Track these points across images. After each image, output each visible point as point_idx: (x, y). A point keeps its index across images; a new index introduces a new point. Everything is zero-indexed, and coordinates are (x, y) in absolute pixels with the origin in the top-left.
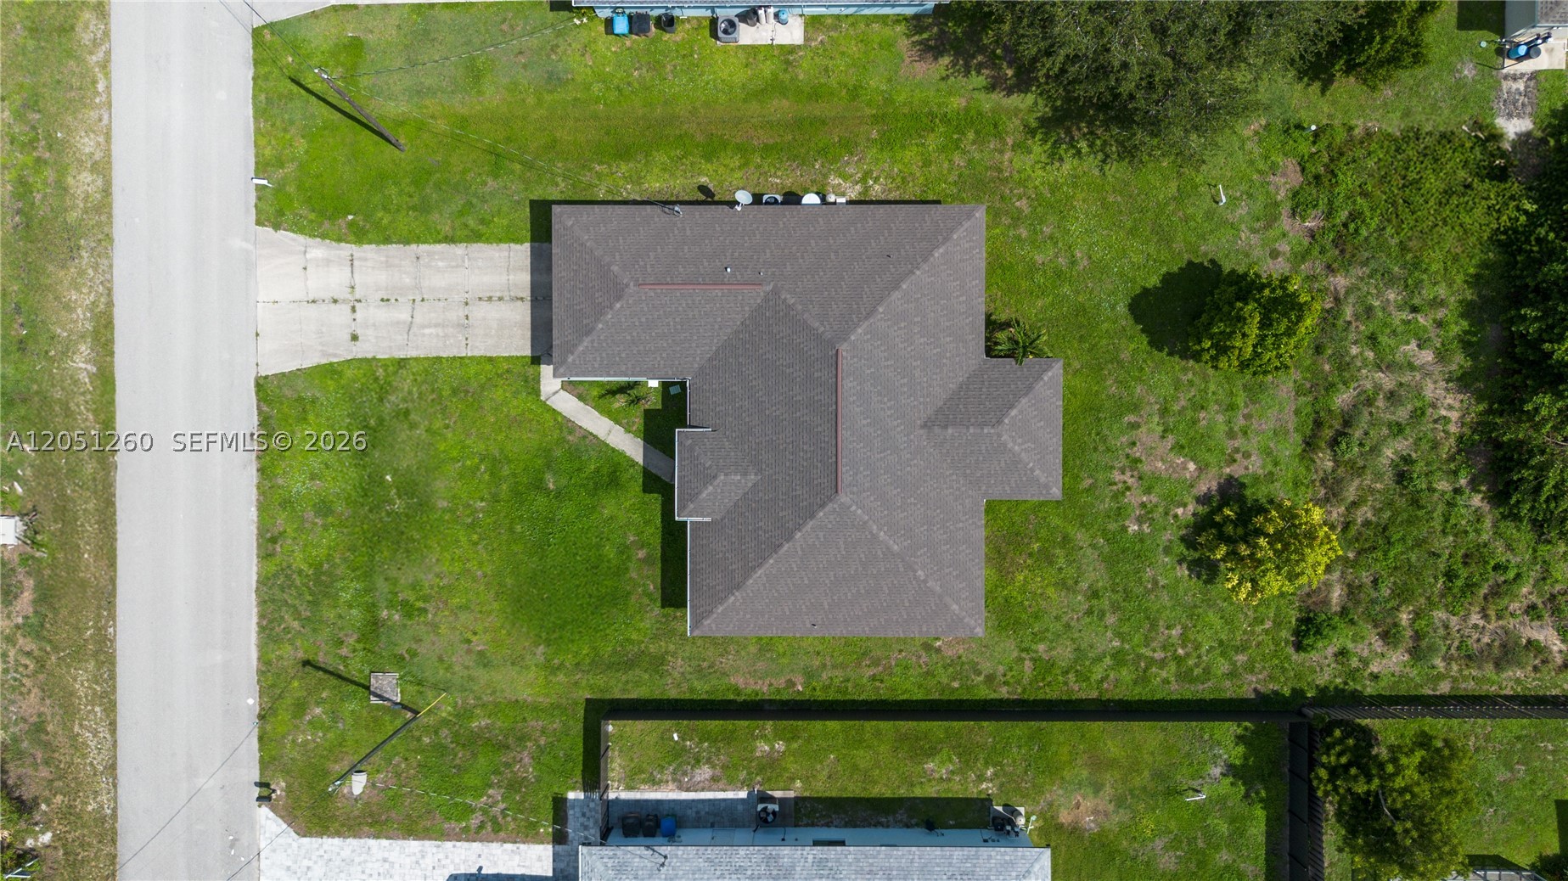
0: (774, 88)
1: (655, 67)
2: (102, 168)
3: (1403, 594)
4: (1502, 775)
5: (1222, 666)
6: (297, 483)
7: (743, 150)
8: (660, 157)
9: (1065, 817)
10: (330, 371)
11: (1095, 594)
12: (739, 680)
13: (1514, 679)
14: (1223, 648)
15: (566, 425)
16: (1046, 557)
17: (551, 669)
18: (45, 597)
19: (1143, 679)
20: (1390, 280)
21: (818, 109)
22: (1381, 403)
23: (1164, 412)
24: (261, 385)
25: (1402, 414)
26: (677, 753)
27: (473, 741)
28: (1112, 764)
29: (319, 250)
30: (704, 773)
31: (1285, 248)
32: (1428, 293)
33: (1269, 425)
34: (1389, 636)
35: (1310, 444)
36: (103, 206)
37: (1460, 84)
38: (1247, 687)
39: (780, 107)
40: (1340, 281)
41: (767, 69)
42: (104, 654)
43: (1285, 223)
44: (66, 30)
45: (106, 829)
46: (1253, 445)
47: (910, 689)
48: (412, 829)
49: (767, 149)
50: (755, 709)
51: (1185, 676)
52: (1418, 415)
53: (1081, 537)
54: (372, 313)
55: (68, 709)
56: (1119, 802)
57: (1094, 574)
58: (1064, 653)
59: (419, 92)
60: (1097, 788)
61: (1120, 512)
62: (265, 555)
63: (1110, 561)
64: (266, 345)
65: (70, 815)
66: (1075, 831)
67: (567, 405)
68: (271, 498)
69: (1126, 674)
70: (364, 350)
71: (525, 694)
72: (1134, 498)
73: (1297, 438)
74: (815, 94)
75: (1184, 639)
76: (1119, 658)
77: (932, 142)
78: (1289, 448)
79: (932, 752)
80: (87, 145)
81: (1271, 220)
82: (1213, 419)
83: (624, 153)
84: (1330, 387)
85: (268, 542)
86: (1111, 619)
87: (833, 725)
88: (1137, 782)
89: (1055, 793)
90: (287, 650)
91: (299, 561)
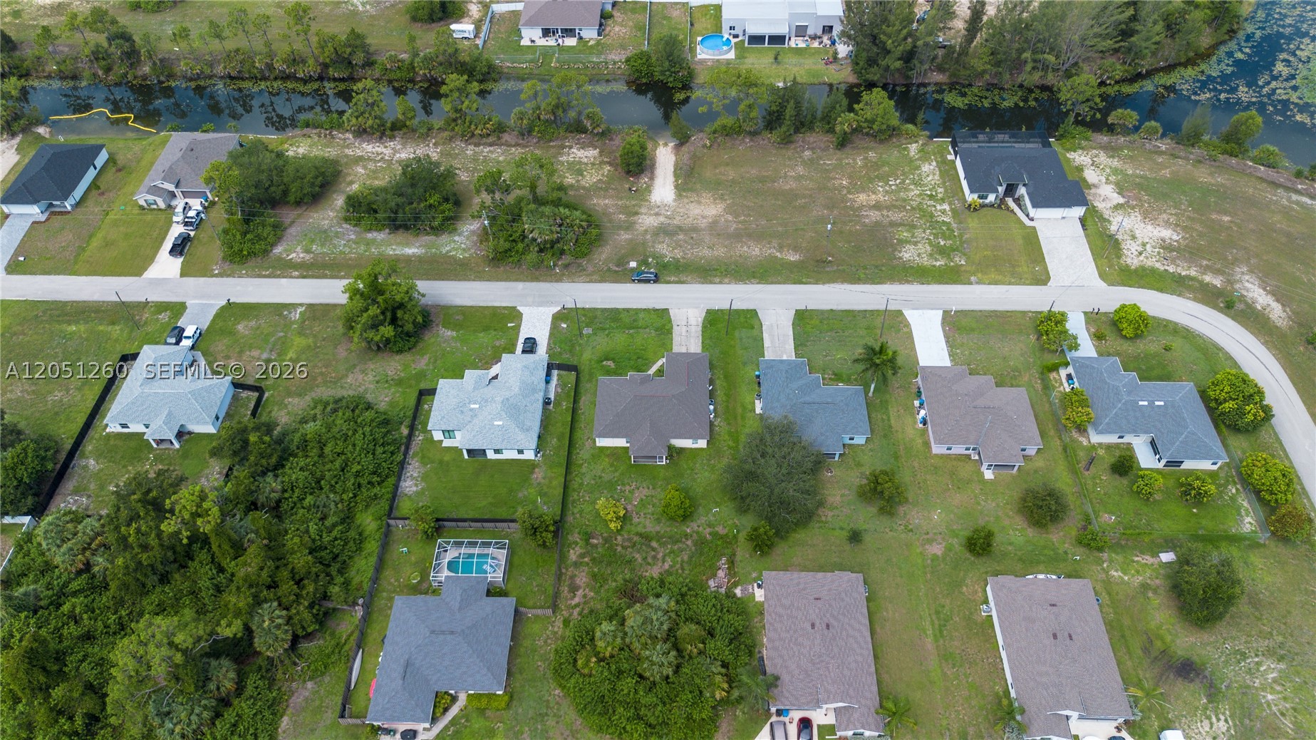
0: (744, 408)
1: (749, 384)
2: (721, 283)
3: (593, 560)
4: (534, 584)
5: (576, 511)
6: (641, 315)
7: (727, 401)
8: (725, 384)
9: (537, 470)
10: (670, 321)
11: (600, 477)
12: (583, 398)
13: (565, 590)
14: (581, 512)
15: (654, 363)
16: (612, 465)
17: (590, 360)
18: (616, 272)
19: (574, 490)
20: (691, 557)
21: (739, 418)
22: (653, 553)
23: (652, 496)
24: (667, 309)
25: (650, 560)
26: (565, 385)
27: (573, 346)
28: (551, 482)
29: (701, 320)
30: (559, 390)
31: (701, 529)
32: (686, 567)
33: (647, 523)
34: (582, 556)
35: (640, 535)
36: (711, 283)
37: (750, 574)
38: (570, 519)
39: (740, 410)
40: (689, 543)
41: (750, 407)
42: (602, 280)
43: (708, 530)
44: (754, 277)
45: (559, 280)
46: (642, 520)
47: (579, 434)
48: (551, 335)
49: (727, 407)
50: (575, 401)
51: (574, 501)
52: (649, 564)
53: (617, 474)
54: (684, 329)
55: (588, 275)
56: (539, 484)
57: (606, 477)
58: (584, 470)
59: (741, 339)
60: (544, 478)
61: (623, 485)
62: (624, 309)
63: (609, 481)
64: (677, 311)
65: (564, 275)
66: (532, 473)
67: (660, 363)
68: (638, 311)
69: (576, 486)
70: (675, 327)
71: (584, 356)
72: (627, 488)
73: (644, 531)
74: (743, 418)
75: (584, 501)
76: (581, 484)
77: (731, 443)
78: (640, 529)
79: (559, 440)
80: (726, 280)
81: (709, 526)
82: (650, 509)
83: (726, 377)
84: (658, 541)
85: (627, 310)
86: (593, 482)
87: (570, 419)
88: (545, 488)
89: (544, 468)
90: (599, 313)
91: (622, 316)
